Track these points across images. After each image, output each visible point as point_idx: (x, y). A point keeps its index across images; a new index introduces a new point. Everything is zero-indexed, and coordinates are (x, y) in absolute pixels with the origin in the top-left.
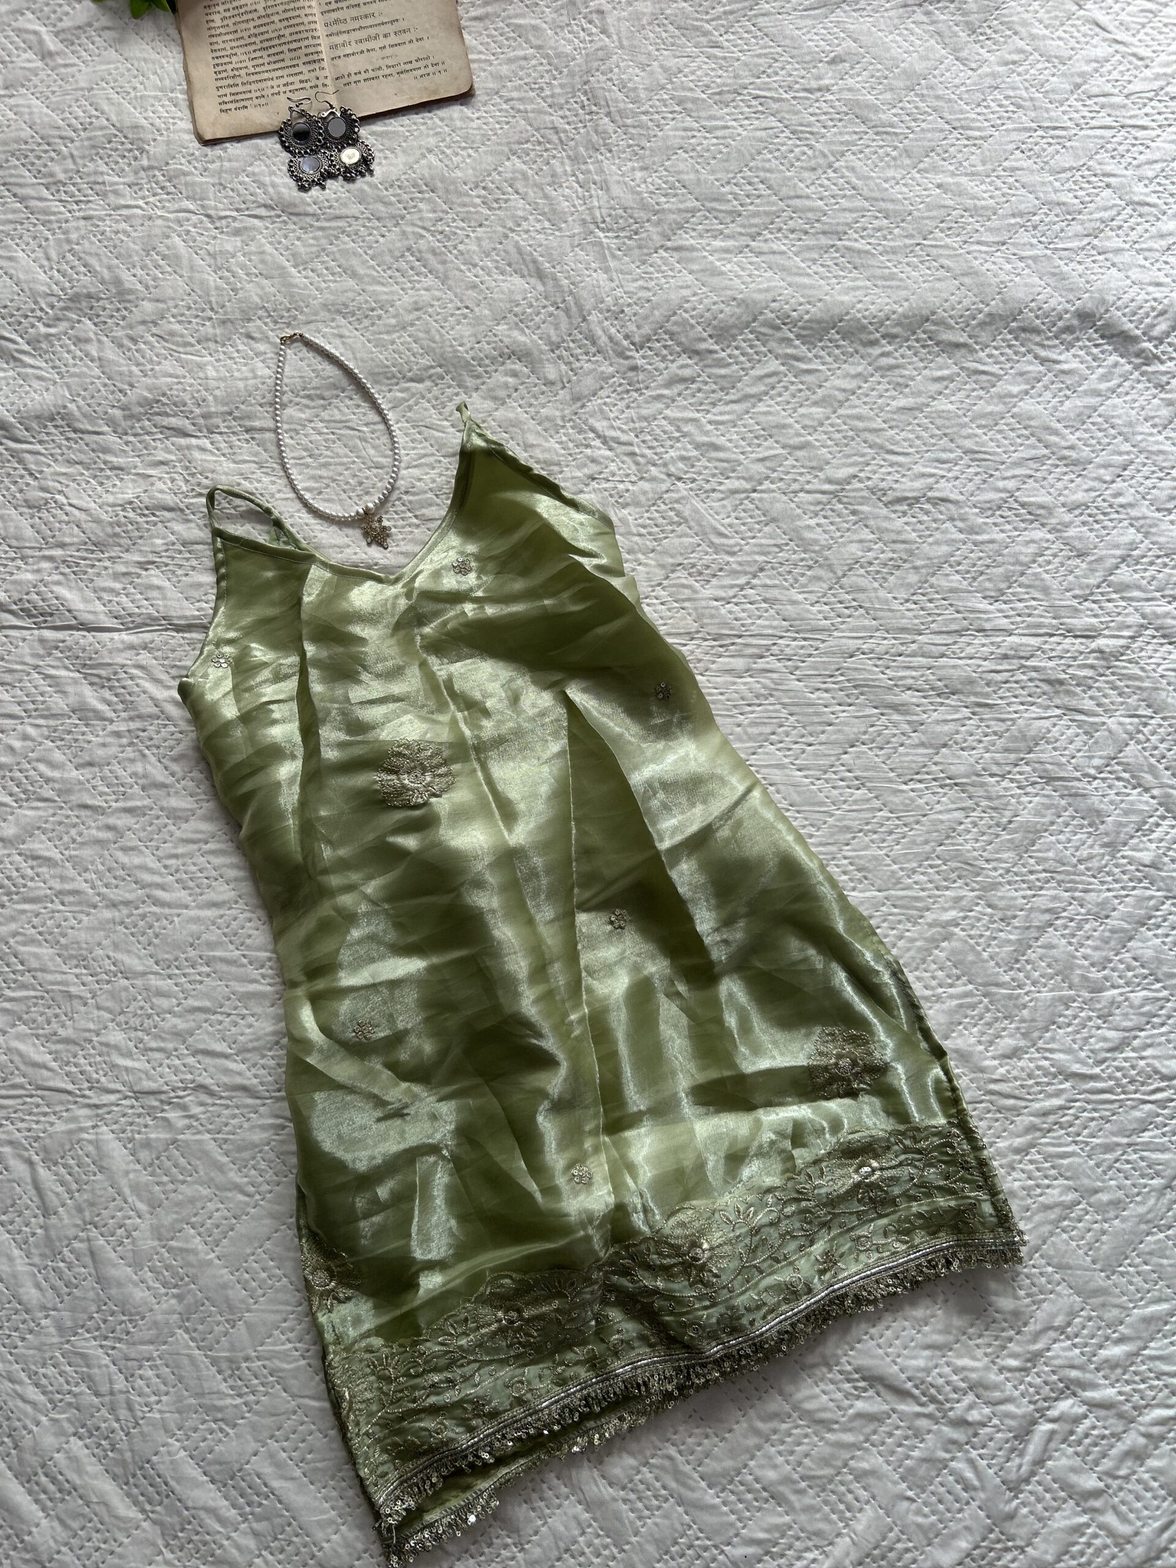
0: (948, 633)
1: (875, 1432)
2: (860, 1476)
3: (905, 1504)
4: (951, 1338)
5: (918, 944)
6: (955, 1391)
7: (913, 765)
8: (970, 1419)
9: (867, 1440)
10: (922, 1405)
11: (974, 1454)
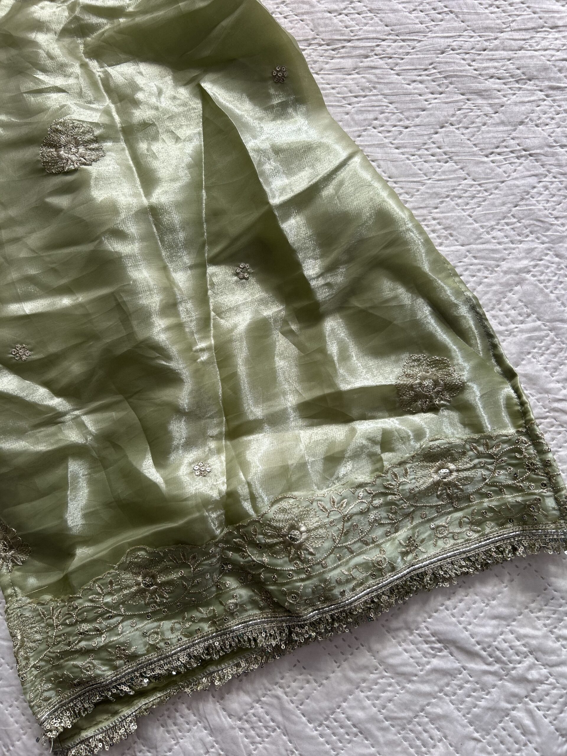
0: (526, 30)
1: (448, 685)
2: (434, 719)
3: (472, 743)
4: (515, 611)
5: (494, 288)
6: (517, 654)
7: (494, 141)
8: (530, 677)
9: (441, 691)
10: (489, 664)
11: (532, 705)
